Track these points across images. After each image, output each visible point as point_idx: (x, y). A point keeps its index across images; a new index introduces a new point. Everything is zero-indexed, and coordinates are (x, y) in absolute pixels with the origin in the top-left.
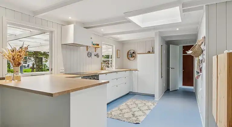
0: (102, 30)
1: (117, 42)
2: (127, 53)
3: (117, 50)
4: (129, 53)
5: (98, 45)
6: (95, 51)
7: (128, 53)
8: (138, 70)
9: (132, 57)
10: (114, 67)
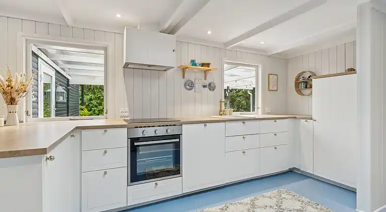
0: (209, 32)
1: (269, 56)
2: (294, 80)
3: (269, 75)
4: (301, 80)
5: (208, 65)
6: (206, 77)
7: (297, 79)
8: (314, 118)
9: (306, 88)
10: (260, 111)
